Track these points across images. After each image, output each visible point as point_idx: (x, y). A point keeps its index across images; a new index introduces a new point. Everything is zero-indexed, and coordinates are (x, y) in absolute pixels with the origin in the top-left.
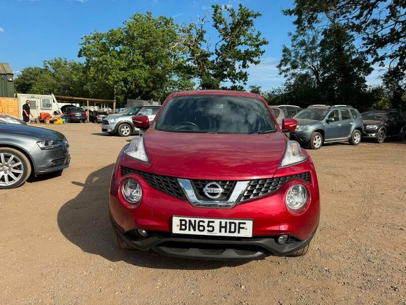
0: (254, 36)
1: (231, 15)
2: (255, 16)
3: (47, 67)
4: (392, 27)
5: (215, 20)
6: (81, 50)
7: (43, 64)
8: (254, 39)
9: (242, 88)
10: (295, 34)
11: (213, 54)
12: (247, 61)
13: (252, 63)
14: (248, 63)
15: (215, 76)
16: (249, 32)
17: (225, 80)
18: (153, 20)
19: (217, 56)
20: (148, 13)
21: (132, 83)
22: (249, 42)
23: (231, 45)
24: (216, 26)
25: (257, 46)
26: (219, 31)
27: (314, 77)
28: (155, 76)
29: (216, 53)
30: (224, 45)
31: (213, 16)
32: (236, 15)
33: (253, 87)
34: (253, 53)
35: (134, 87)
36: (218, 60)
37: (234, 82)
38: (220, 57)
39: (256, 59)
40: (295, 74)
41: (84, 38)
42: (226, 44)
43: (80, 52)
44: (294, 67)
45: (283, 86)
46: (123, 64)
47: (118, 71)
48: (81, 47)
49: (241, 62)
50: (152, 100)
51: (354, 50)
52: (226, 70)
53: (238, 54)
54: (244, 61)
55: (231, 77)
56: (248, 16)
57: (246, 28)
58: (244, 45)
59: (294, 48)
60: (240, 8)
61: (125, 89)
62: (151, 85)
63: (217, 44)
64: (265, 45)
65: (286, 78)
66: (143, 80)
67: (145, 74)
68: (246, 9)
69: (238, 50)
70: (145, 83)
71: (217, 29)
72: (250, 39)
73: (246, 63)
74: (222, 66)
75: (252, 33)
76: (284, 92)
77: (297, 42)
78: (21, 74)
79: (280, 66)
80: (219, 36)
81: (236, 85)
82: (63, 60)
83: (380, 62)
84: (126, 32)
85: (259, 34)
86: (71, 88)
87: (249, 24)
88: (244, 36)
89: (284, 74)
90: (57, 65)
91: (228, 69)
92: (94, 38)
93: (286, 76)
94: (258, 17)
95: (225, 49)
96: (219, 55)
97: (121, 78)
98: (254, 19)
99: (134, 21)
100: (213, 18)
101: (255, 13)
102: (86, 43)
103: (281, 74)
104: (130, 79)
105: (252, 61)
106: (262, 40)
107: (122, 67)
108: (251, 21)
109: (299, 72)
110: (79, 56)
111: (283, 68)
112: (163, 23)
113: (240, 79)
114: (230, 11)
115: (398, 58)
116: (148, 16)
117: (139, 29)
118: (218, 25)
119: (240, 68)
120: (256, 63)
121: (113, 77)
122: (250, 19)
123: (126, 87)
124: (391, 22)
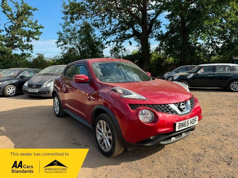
0: (34, 22)
1: (16, 6)
2: (34, 10)
4: (110, 27)
5: (3, 8)
8: (33, 24)
9: (30, 54)
10: (64, 24)
11: (3, 30)
12: (30, 37)
13: (33, 39)
14: (31, 39)
15: (7, 46)
16: (29, 19)
17: (17, 49)
19: (7, 33)
22: (30, 26)
23: (17, 26)
24: (4, 12)
25: (37, 29)
26: (7, 16)
27: (78, 49)
29: (6, 30)
30: (12, 26)
31: (1, 5)
32: (20, 7)
33: (39, 54)
34: (35, 33)
36: (8, 35)
37: (23, 51)
38: (10, 33)
39: (36, 37)
40: (67, 47)
42: (14, 25)
44: (65, 43)
45: (60, 54)
49: (26, 38)
51: (96, 37)
52: (16, 42)
53: (24, 33)
54: (28, 37)
55: (21, 47)
56: (29, 9)
57: (27, 16)
58: (27, 27)
59: (63, 32)
60: (22, 3)
63: (5, 24)
64: (42, 29)
65: (62, 50)
68: (26, 4)
69: (24, 30)
71: (6, 14)
72: (30, 24)
73: (29, 39)
74: (12, 40)
75: (32, 20)
76: (60, 58)
77: (65, 29)
79: (57, 43)
80: (8, 19)
81: (24, 52)
83: (108, 44)
85: (36, 22)
87: (29, 14)
88: (26, 21)
89: (60, 47)
91: (18, 42)
93: (62, 48)
94: (36, 11)
95: (12, 28)
96: (8, 32)
98: (33, 12)
100: (1, 6)
101: (34, 8)
103: (58, 47)
105: (33, 38)
106: (39, 25)
108: (31, 12)
109: (69, 47)
111: (59, 43)
113: (28, 48)
114: (15, 3)
115: (116, 42)
118: (6, 11)
119: (25, 42)
120: (36, 39)
122: (30, 11)
124: (109, 25)
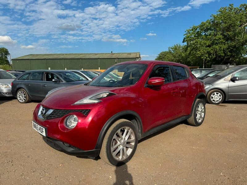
3: (170, 50)
6: (185, 38)
7: (168, 49)
18: (235, 9)
20: (230, 5)
21: (214, 54)
28: (233, 47)
35: (215, 56)
41: (186, 31)
43: (184, 40)
46: (208, 43)
47: (205, 48)
48: (185, 36)
50: (229, 64)
61: (209, 59)
62: (229, 54)
66: (222, 52)
67: (224, 47)
70: (224, 53)
78: (158, 56)
82: (179, 45)
84: (213, 22)
86: (181, 60)
90: (175, 48)
92: (192, 30)
97: (206, 52)
99: (220, 13)
102: (187, 34)
104: (212, 52)
107: (207, 44)
110: (183, 42)
112: (243, 9)
116: (231, 7)
117: (222, 17)
121: (201, 52)
123: (209, 57)
